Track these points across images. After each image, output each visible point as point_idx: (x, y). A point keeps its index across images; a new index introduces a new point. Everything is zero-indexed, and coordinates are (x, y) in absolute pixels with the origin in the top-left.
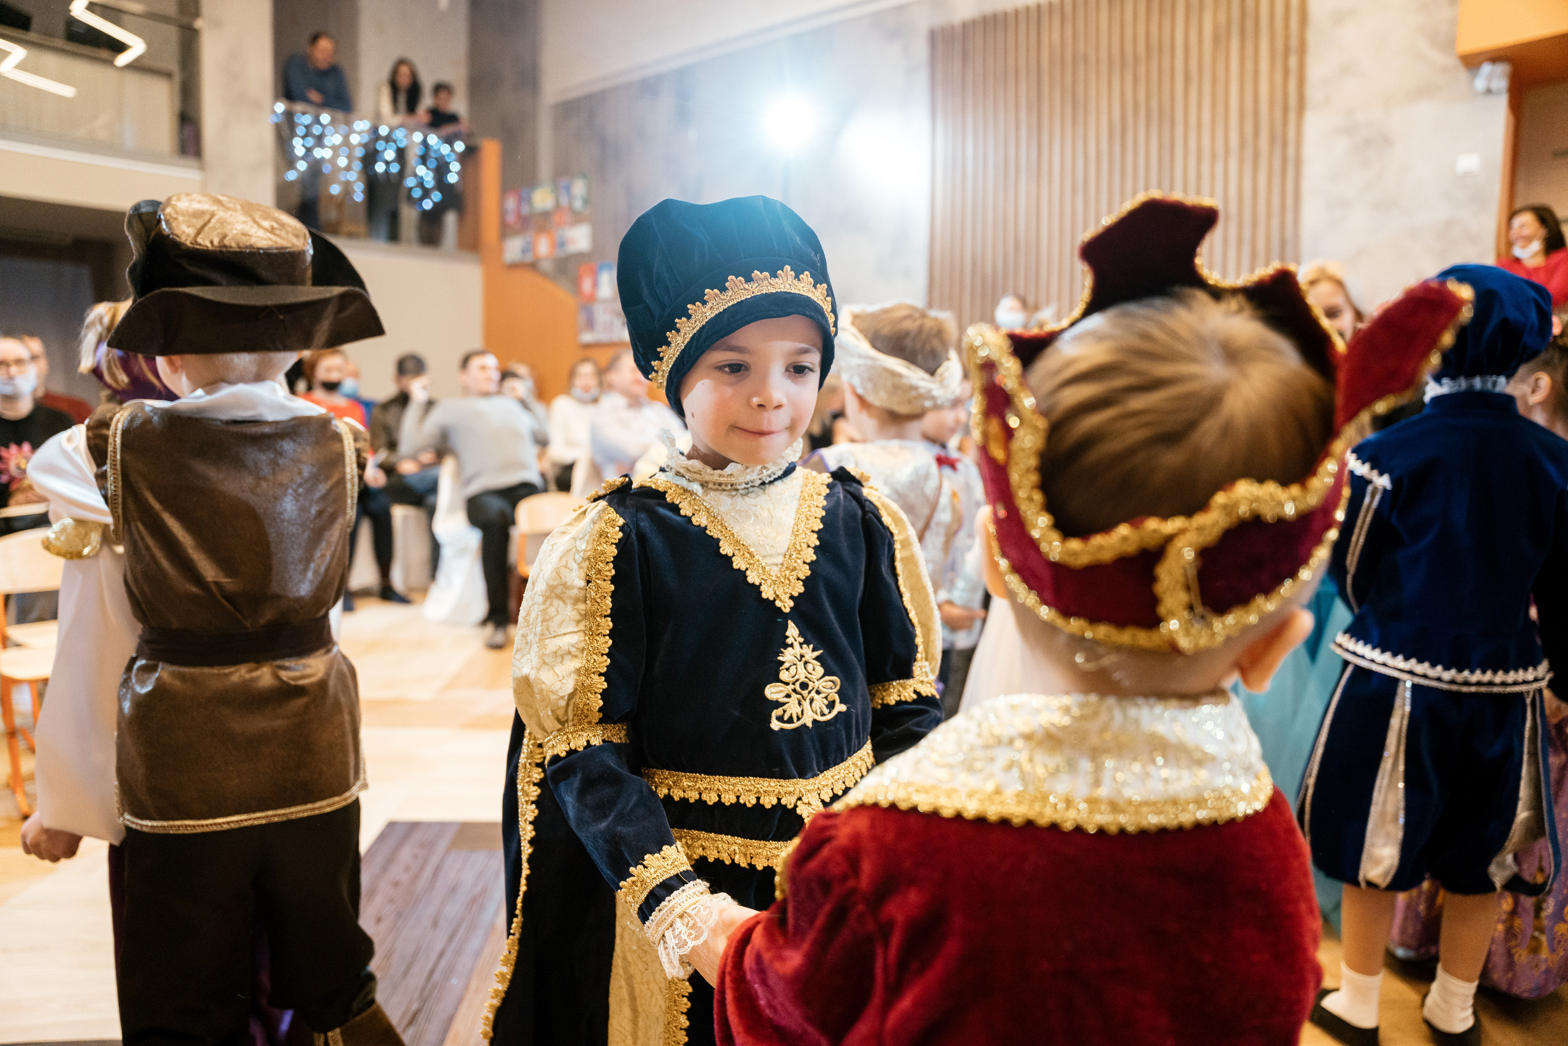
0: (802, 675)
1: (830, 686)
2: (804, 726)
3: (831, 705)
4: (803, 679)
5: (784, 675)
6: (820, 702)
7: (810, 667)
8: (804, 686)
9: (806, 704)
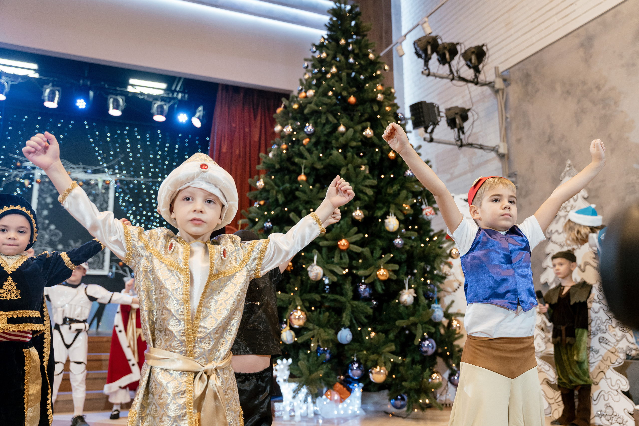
0: (9, 288)
1: (18, 292)
2: (7, 299)
3: (16, 296)
4: (9, 289)
5: (4, 287)
6: (13, 295)
7: (12, 287)
8: (9, 291)
9: (9, 295)
